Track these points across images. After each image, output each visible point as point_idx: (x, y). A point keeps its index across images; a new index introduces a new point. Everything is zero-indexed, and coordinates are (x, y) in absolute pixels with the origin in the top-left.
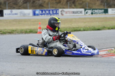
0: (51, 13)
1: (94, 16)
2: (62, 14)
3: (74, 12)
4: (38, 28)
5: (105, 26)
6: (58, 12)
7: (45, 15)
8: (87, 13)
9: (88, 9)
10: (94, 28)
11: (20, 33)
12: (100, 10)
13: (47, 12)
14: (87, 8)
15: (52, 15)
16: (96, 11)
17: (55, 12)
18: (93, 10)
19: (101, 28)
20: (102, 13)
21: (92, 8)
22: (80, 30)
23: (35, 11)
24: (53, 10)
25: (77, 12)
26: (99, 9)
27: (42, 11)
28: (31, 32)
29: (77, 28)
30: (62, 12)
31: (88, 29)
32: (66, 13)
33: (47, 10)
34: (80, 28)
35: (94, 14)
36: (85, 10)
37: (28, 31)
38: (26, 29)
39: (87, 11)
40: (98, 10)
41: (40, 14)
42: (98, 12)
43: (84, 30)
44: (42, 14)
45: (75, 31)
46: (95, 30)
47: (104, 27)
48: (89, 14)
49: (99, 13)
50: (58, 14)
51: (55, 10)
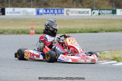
1: (101, 17)
2: (67, 14)
3: (80, 12)
6: (63, 12)
7: (50, 15)
8: (94, 13)
9: (95, 10)
10: (91, 30)
11: (12, 34)
12: (108, 11)
13: (52, 11)
14: (95, 8)
15: (57, 15)
16: (103, 11)
17: (60, 12)
18: (101, 11)
20: (110, 14)
21: (100, 9)
22: (75, 32)
23: (39, 10)
24: (57, 10)
25: (83, 12)
26: (107, 10)
27: (46, 10)
28: (24, 32)
29: (73, 29)
30: (67, 11)
32: (72, 12)
33: (52, 9)
34: (76, 30)
35: (101, 15)
36: (92, 10)
39: (94, 11)
40: (106, 11)
41: (44, 13)
42: (105, 13)
43: (80, 32)
44: (46, 14)
45: (70, 32)
46: (92, 32)
47: (102, 29)
48: (96, 15)
49: (107, 14)
50: (63, 13)
51: (60, 9)
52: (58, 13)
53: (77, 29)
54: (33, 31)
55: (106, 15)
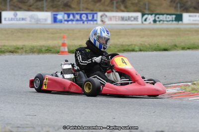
0: (84, 19)
1: (158, 25)
2: (102, 21)
3: (123, 19)
4: (60, 44)
5: (177, 44)
6: (95, 18)
7: (74, 22)
8: (145, 20)
9: (148, 14)
10: (158, 46)
11: (30, 53)
12: (168, 16)
13: (78, 17)
14: (147, 12)
15: (86, 23)
16: (161, 17)
17: (90, 18)
18: (157, 16)
19: (170, 48)
20: (172, 21)
21: (155, 13)
22: (133, 50)
23: (57, 15)
24: (87, 14)
25: (129, 19)
26: (167, 14)
27: (69, 16)
28: (49, 50)
29: (129, 46)
30: (103, 17)
31: (147, 48)
32: (110, 19)
33: (77, 14)
34: (133, 46)
35: (158, 22)
36: (143, 15)
37: (44, 49)
38: (41, 46)
39: (146, 16)
40: (165, 16)
41: (65, 21)
42: (165, 20)
43: (141, 50)
44: (68, 21)
45: (125, 51)
46: (160, 50)
47: (175, 46)
48: (150, 23)
49: (167, 21)
50: (96, 20)
51: (90, 14)
52: (88, 20)
53: (135, 45)
54: (65, 49)
55: (165, 22)
